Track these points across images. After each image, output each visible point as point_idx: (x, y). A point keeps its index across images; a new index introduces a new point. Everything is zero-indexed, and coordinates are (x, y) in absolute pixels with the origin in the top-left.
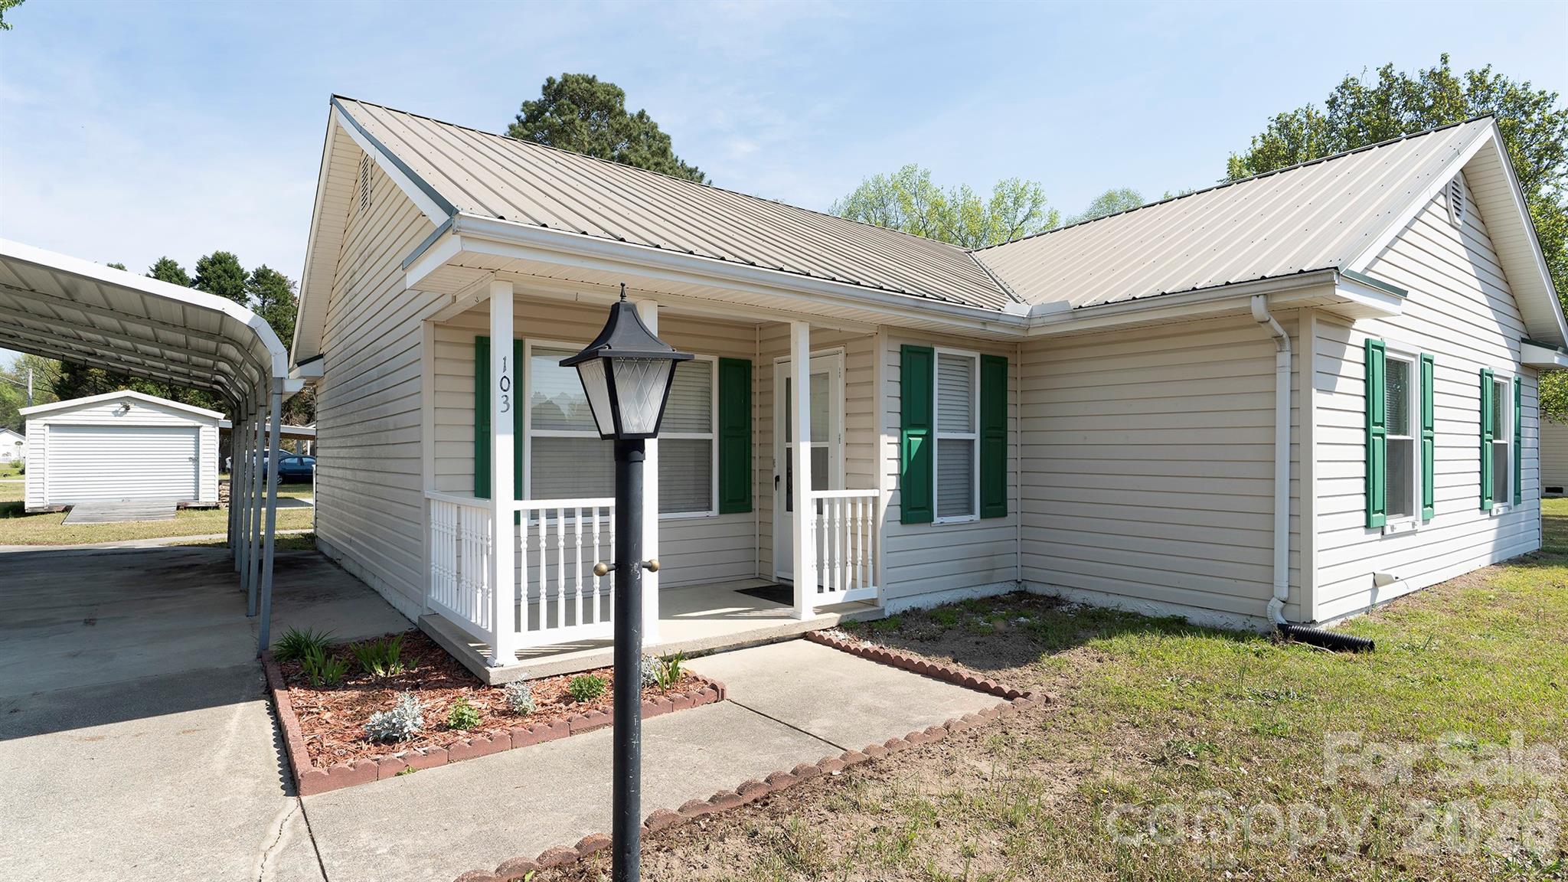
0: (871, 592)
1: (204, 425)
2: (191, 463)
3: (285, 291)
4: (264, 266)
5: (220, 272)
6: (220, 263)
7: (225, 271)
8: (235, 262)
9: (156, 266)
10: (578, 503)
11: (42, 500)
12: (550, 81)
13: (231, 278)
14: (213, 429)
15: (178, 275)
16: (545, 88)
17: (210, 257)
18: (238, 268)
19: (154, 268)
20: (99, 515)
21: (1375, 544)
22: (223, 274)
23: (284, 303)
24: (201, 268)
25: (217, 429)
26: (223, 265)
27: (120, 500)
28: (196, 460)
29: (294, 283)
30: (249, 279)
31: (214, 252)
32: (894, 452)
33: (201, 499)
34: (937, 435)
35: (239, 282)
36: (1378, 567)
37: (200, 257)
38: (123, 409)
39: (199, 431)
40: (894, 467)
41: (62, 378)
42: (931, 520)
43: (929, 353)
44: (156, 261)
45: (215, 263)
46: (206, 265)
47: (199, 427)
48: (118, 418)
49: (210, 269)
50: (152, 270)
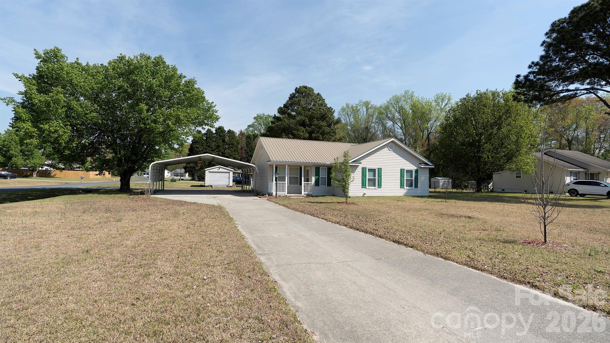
0: (311, 193)
3: (234, 135)
10: (282, 182)
11: (207, 184)
12: (297, 88)
13: (222, 132)
16: (295, 90)
20: (216, 186)
21: (364, 189)
22: (220, 132)
24: (216, 131)
26: (221, 129)
27: (218, 185)
28: (229, 178)
30: (226, 132)
32: (314, 178)
33: (230, 185)
34: (320, 177)
35: (224, 134)
36: (365, 192)
38: (219, 169)
40: (314, 180)
42: (319, 186)
43: (319, 168)
45: (219, 129)
47: (230, 172)
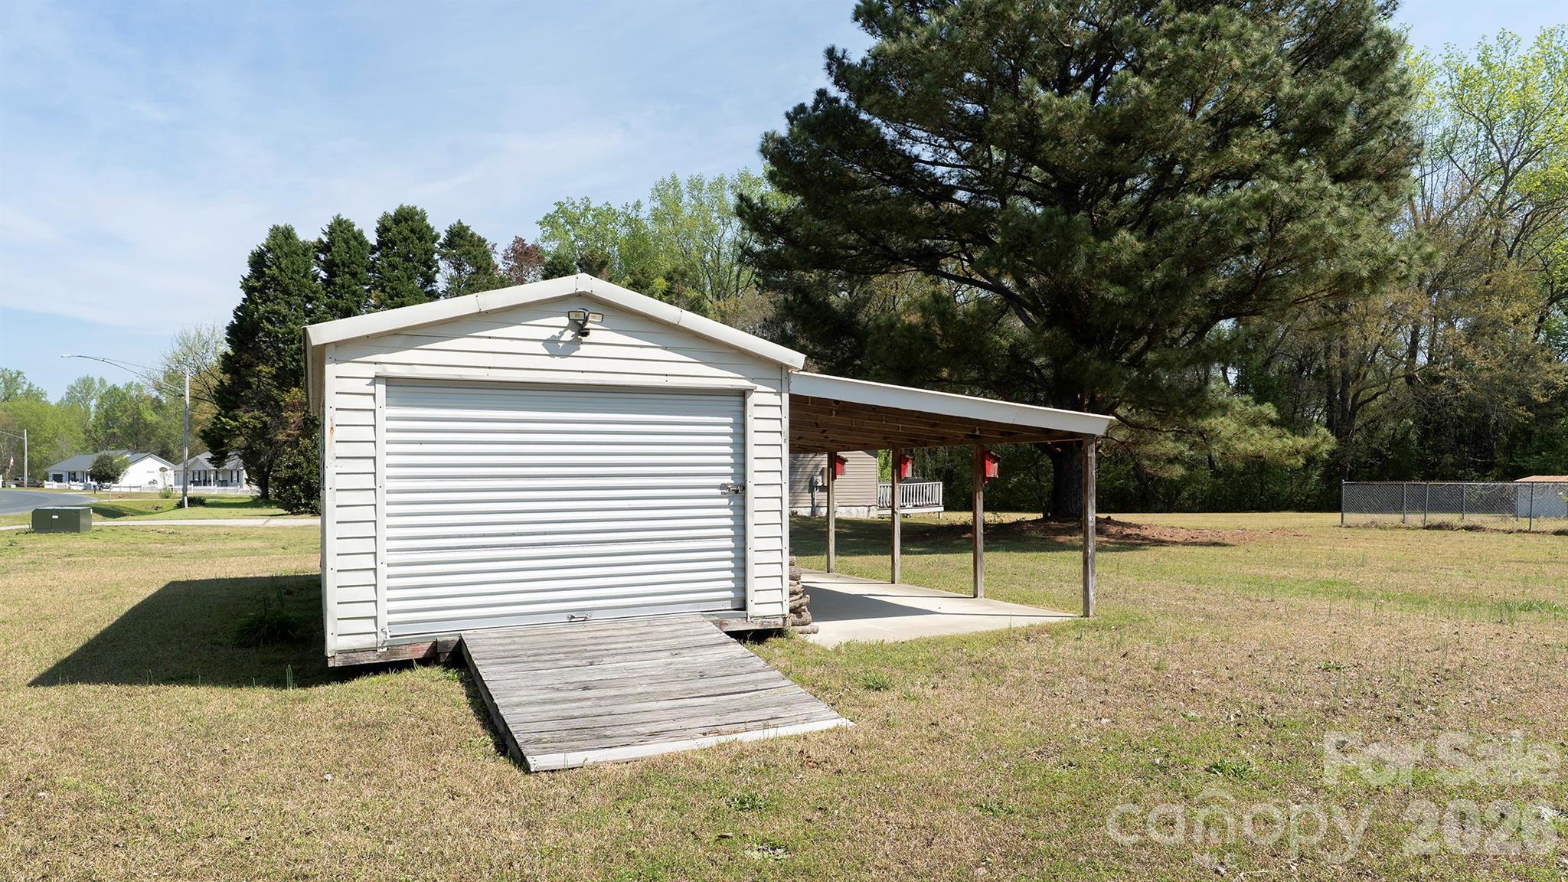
1: (760, 388)
2: (725, 501)
4: (459, 222)
5: (406, 232)
6: (406, 220)
7: (412, 231)
8: (423, 219)
9: (330, 227)
11: (369, 626)
13: (420, 239)
14: (776, 400)
15: (356, 238)
17: (393, 214)
18: (428, 227)
19: (327, 230)
22: (410, 235)
23: (486, 271)
24: (382, 230)
25: (786, 397)
26: (410, 223)
27: (564, 618)
28: (739, 493)
29: (493, 246)
30: (441, 240)
31: (397, 207)
33: (753, 609)
37: (380, 215)
38: (568, 335)
39: (744, 404)
41: (221, 382)
44: (330, 221)
45: (400, 221)
46: (389, 224)
47: (743, 394)
48: (558, 362)
49: (395, 229)
50: (325, 233)
